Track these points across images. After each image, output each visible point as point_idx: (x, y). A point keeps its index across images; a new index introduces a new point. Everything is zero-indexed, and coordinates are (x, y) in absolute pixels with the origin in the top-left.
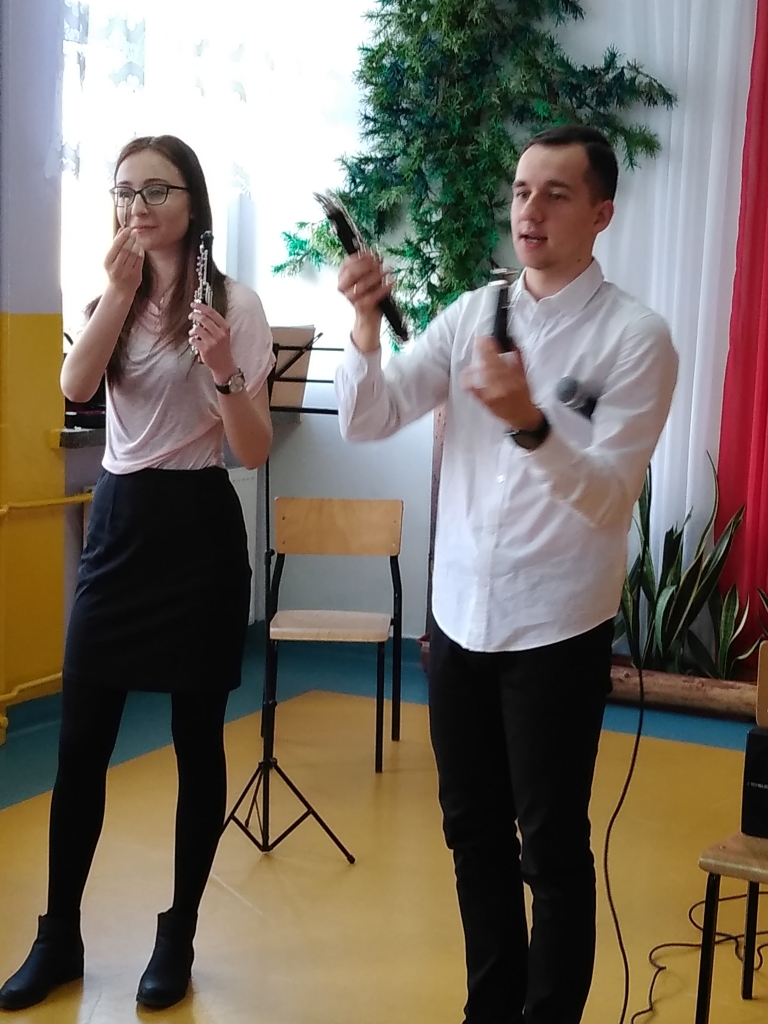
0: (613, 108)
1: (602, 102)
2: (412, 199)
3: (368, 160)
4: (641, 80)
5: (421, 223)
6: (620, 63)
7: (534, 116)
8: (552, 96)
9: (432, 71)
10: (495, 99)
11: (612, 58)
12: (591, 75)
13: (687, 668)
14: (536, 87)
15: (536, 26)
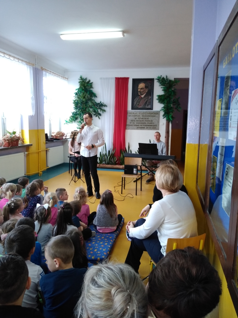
0: (101, 107)
1: (100, 106)
2: (80, 116)
3: (74, 112)
4: (104, 104)
5: (81, 119)
6: (102, 102)
7: (92, 108)
8: (95, 106)
9: (81, 103)
10: (88, 106)
11: (101, 102)
12: (99, 104)
13: (111, 164)
14: (93, 105)
15: (92, 98)
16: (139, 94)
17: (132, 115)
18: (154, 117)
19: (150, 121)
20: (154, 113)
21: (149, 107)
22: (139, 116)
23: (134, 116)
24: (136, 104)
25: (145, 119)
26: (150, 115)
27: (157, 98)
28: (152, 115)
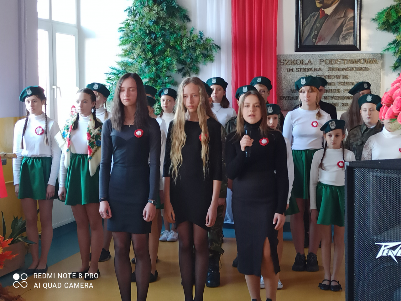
16: (318, 5)
17: (298, 67)
18: (365, 73)
19: (352, 84)
20: (365, 60)
21: (350, 42)
22: (320, 69)
23: (304, 70)
24: (310, 35)
25: (338, 77)
26: (352, 66)
27: (374, 18)
28: (359, 65)
